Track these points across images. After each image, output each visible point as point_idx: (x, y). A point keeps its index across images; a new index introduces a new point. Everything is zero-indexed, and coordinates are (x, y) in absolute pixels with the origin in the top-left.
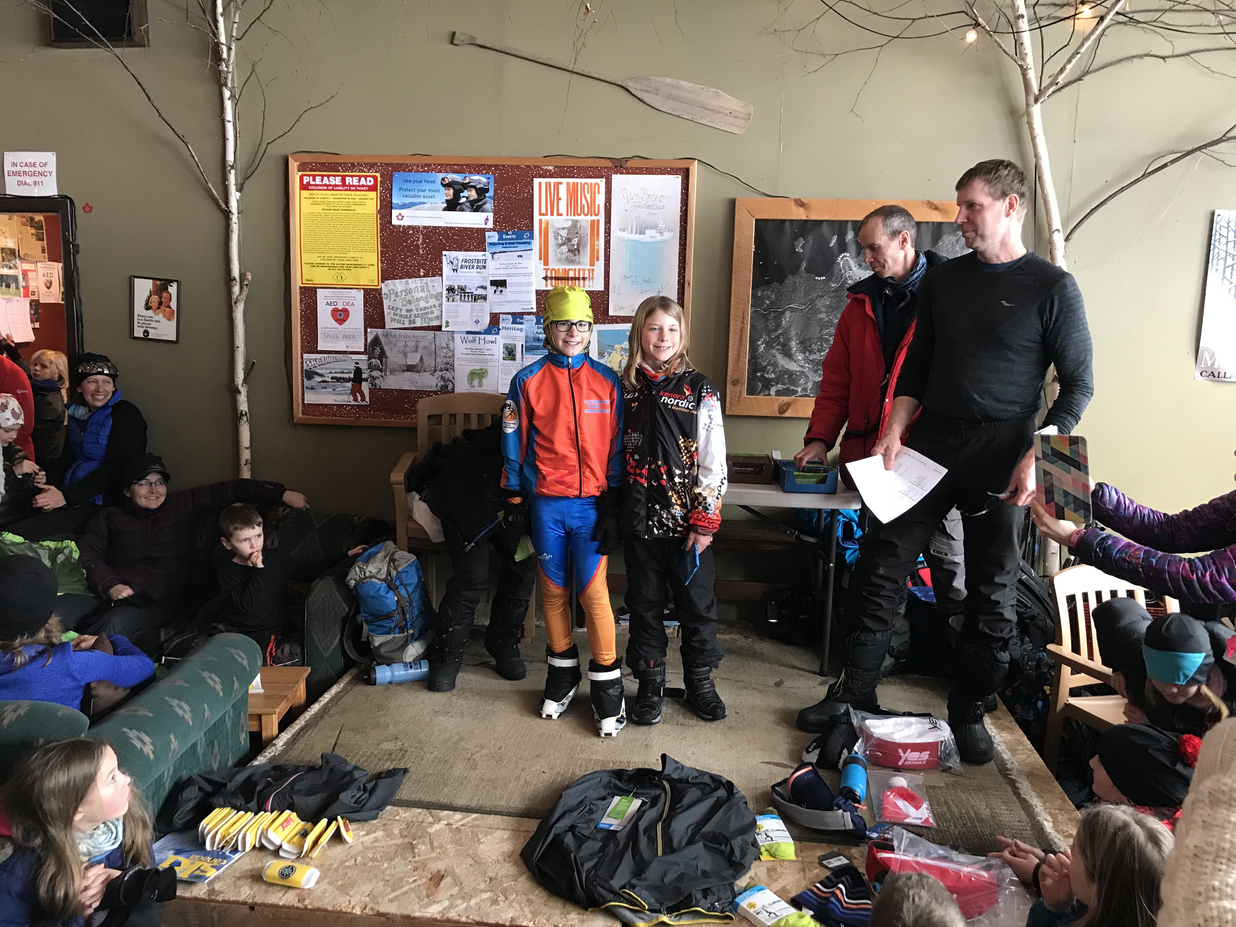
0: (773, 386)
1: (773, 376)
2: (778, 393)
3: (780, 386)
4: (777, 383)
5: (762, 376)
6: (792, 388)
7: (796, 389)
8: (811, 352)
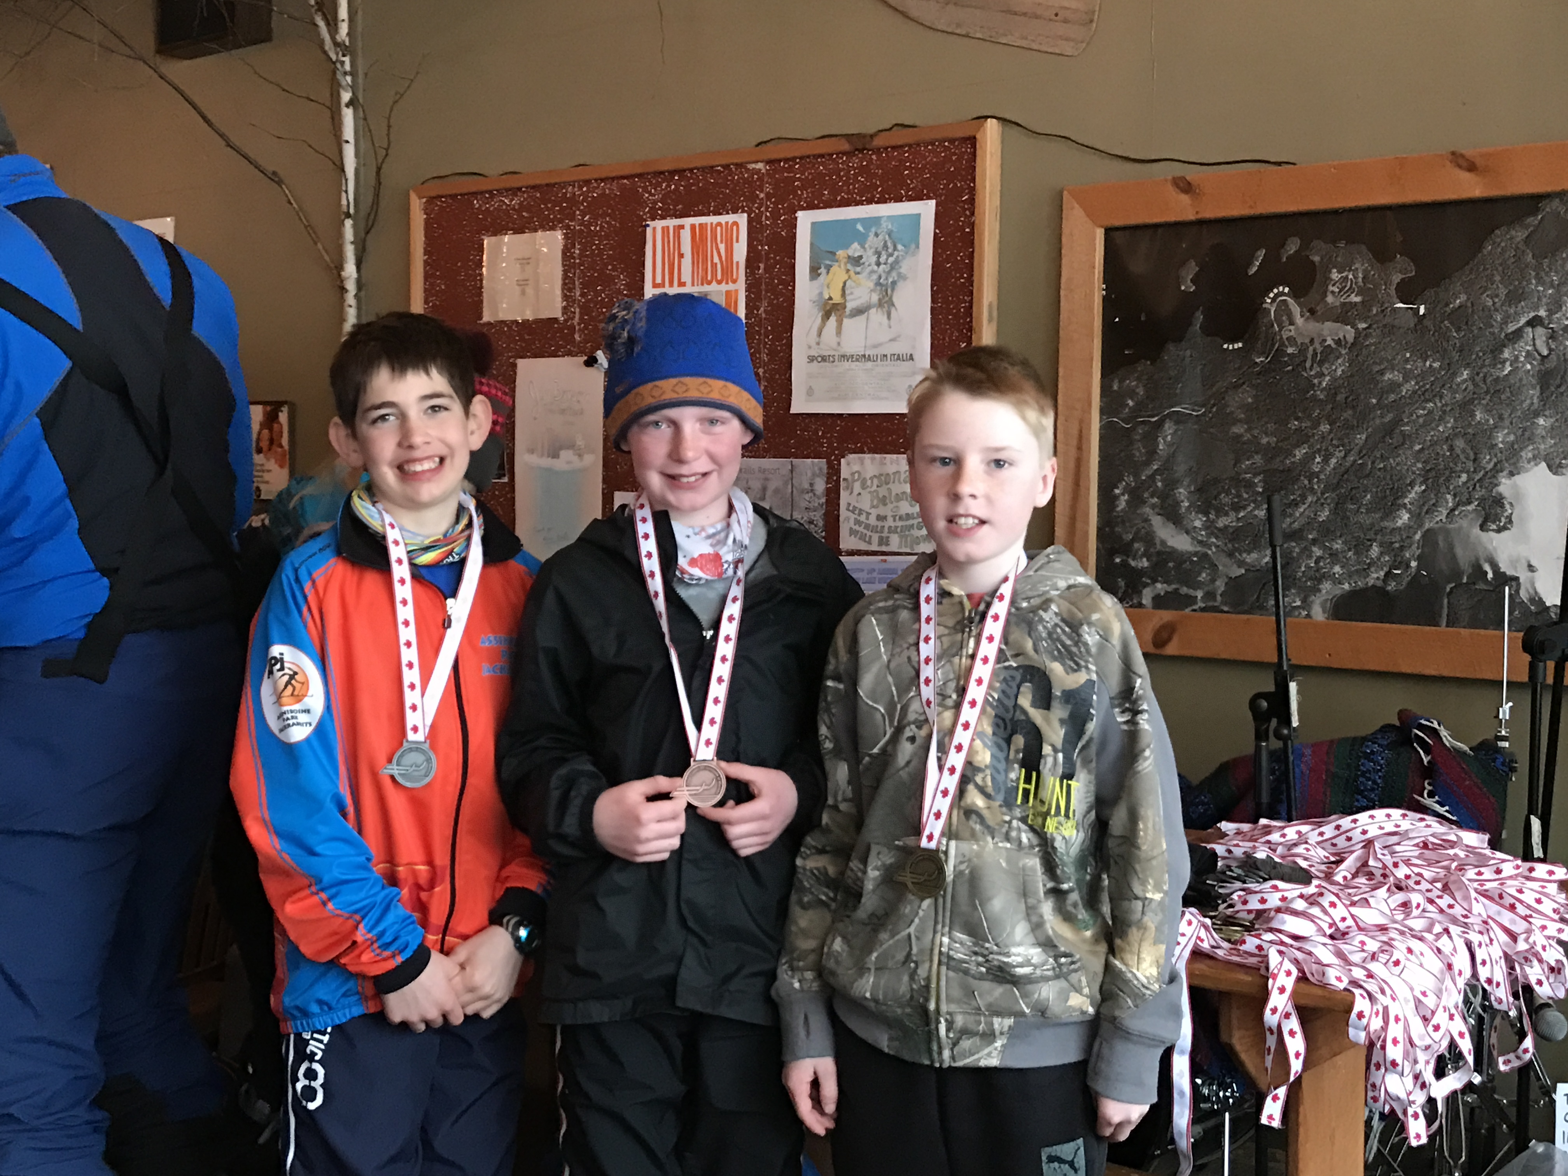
0: (1146, 585)
1: (1145, 563)
2: (1159, 602)
3: (1160, 587)
4: (1155, 581)
5: (1125, 564)
6: (1184, 590)
7: (1191, 592)
8: (1221, 512)
